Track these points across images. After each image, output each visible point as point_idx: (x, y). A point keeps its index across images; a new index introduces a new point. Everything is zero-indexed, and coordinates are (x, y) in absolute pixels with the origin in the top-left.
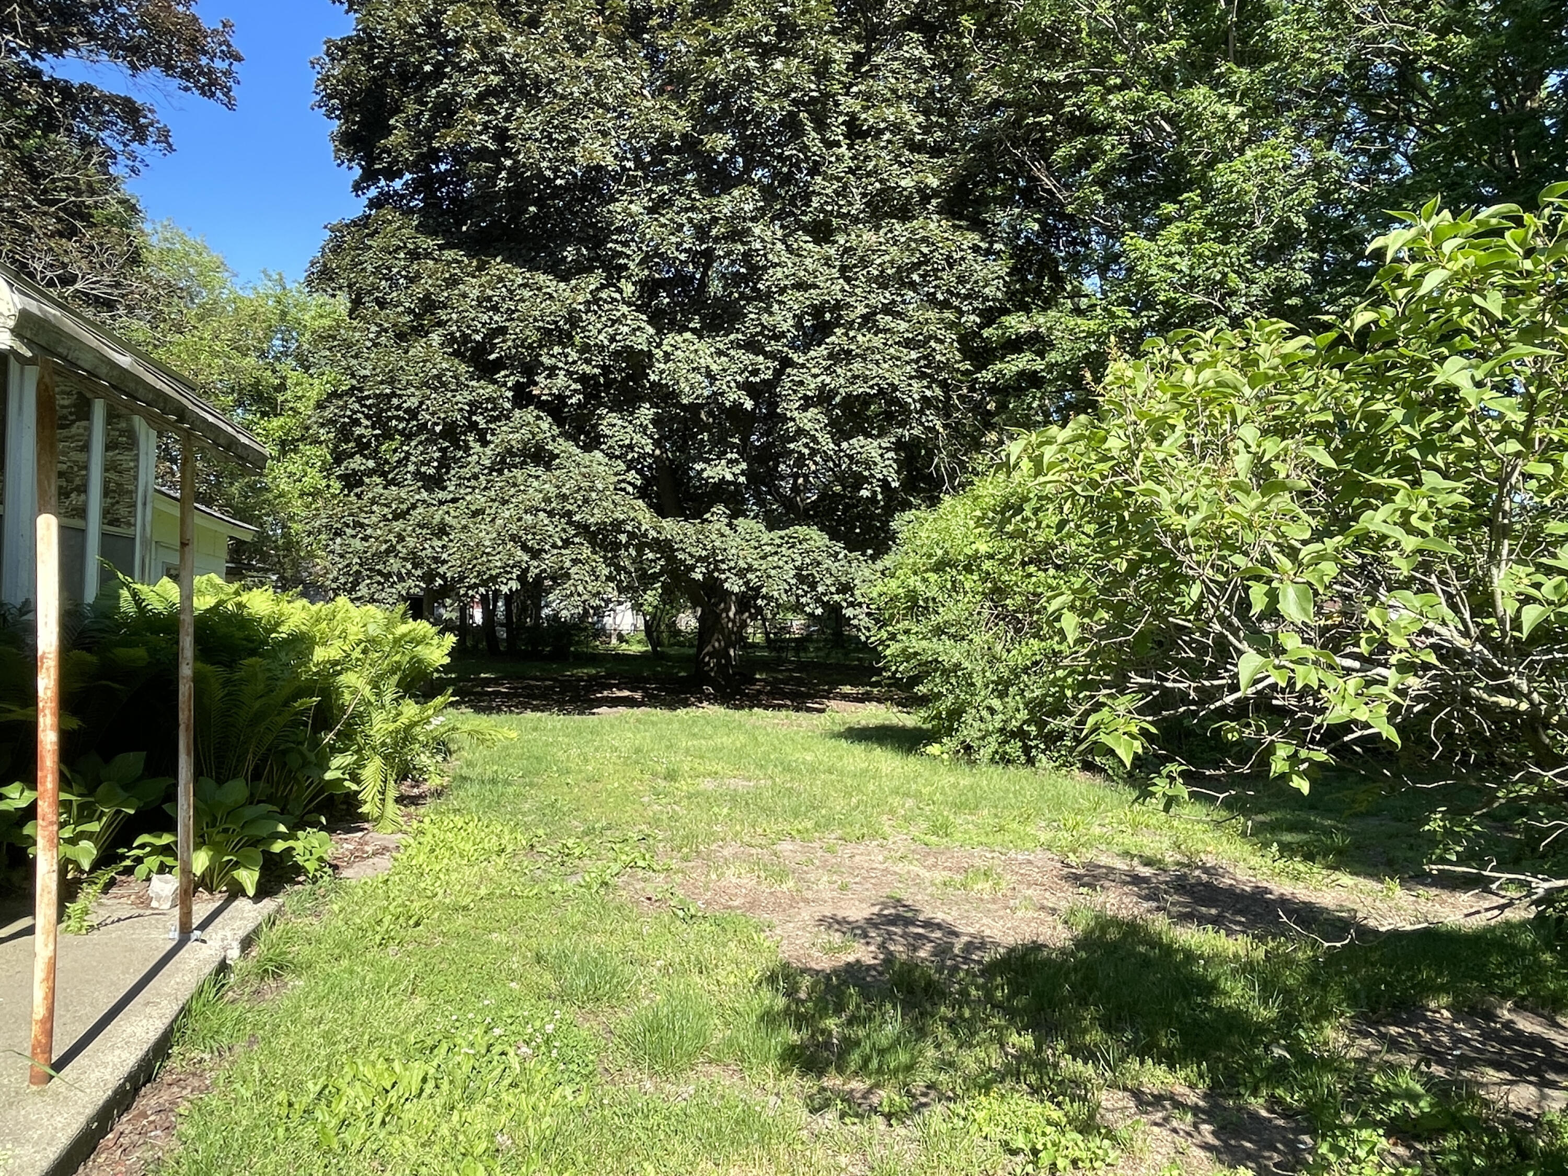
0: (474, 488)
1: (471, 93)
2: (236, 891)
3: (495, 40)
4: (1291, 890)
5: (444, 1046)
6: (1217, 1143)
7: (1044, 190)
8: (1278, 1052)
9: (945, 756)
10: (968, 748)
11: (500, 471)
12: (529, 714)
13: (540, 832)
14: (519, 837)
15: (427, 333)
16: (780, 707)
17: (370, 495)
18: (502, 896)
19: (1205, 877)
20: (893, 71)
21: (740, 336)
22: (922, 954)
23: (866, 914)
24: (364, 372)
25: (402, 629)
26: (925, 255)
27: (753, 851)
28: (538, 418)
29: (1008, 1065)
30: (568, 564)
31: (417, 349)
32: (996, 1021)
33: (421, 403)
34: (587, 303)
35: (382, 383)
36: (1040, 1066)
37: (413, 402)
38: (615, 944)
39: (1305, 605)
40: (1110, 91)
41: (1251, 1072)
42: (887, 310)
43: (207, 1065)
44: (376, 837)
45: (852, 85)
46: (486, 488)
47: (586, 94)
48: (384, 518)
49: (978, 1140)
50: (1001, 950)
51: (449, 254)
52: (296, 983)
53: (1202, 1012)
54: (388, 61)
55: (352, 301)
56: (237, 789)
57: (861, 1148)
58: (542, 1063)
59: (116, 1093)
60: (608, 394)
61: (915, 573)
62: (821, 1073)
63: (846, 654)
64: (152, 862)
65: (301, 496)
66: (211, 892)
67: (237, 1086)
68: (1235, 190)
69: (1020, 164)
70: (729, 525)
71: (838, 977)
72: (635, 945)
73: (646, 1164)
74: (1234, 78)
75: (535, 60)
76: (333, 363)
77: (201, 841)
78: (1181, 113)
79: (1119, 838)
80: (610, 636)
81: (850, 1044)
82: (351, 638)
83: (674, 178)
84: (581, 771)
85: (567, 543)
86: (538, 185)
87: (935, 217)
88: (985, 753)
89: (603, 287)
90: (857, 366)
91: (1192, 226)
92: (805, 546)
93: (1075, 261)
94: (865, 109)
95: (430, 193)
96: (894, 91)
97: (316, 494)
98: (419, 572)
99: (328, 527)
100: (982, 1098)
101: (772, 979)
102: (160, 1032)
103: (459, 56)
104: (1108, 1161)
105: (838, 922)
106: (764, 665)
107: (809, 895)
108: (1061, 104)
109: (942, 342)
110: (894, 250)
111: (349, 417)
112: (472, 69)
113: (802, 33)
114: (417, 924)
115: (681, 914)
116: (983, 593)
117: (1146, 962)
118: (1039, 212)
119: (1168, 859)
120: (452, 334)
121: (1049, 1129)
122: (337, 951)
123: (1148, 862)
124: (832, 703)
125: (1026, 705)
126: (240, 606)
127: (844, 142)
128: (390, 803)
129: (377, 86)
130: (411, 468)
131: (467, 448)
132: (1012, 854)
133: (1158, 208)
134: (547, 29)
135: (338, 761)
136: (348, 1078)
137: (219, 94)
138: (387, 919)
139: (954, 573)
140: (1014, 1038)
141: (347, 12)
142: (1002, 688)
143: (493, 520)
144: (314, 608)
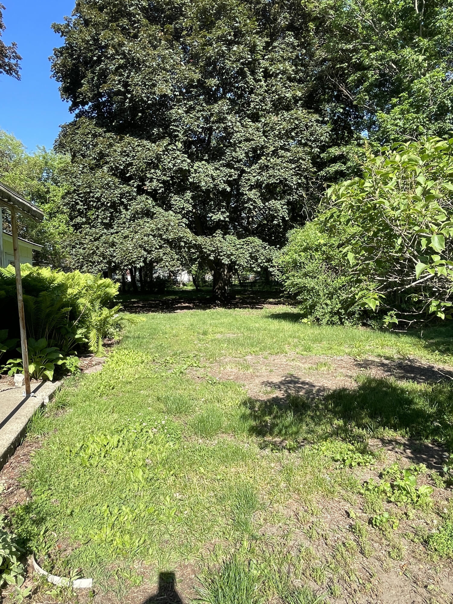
0: (124, 227)
1: (113, 68)
2: (46, 379)
3: (121, 45)
4: (442, 366)
5: (125, 430)
6: (412, 456)
7: (344, 95)
8: (436, 424)
9: (309, 323)
10: (318, 320)
11: (134, 221)
12: (151, 314)
13: (157, 355)
14: (149, 357)
15: (102, 167)
16: (245, 308)
17: (85, 232)
18: (143, 378)
19: (409, 363)
20: (282, 49)
21: (224, 162)
22: (301, 393)
23: (280, 380)
24: (78, 184)
25: (100, 282)
26: (297, 125)
27: (236, 359)
28: (147, 199)
29: (334, 431)
30: (161, 255)
31: (99, 173)
32: (329, 416)
33: (102, 195)
34: (163, 151)
35: (86, 187)
36: (346, 431)
37: (98, 195)
38: (186, 393)
39: (442, 243)
40: (371, 51)
41: (425, 431)
42: (282, 148)
43: (40, 439)
44: (96, 359)
45: (265, 55)
46: (128, 227)
47: (159, 65)
48: (91, 240)
49: (322, 456)
50: (331, 391)
51: (108, 135)
52: (70, 411)
53: (407, 410)
54: (79, 56)
55: (72, 156)
56: (43, 342)
57: (279, 460)
58: (161, 435)
59: (8, 449)
60: (173, 188)
61: (296, 253)
62: (264, 436)
63: (270, 287)
64: (14, 369)
65: (59, 234)
66: (36, 379)
67: (51, 446)
68: (422, 91)
69: (335, 85)
70: (223, 237)
71: (270, 402)
72: (194, 393)
73: (200, 468)
74: (421, 44)
75: (137, 52)
76: (67, 181)
77: (31, 362)
78: (400, 60)
79: (376, 350)
80: (180, 284)
81: (274, 425)
82: (81, 285)
83: (195, 98)
84: (171, 333)
85: (161, 247)
86: (141, 104)
87: (301, 109)
88: (324, 321)
89: (169, 144)
90: (271, 172)
91: (404, 107)
92: (253, 244)
93: (357, 124)
94: (271, 65)
95: (100, 110)
96: (282, 57)
97: (64, 233)
98: (105, 261)
99: (69, 245)
100: (324, 442)
101: (245, 403)
102: (22, 428)
103: (107, 52)
104: (371, 463)
105: (269, 383)
106: (239, 292)
107: (258, 374)
108: (351, 59)
109: (304, 160)
110: (284, 123)
111: (74, 202)
112: (112, 58)
113: (244, 34)
114: (113, 388)
115: (210, 382)
116: (323, 259)
117: (386, 393)
118: (343, 104)
119: (395, 357)
120: (111, 167)
121: (349, 452)
122: (84, 399)
123: (387, 358)
124: (266, 306)
125: (340, 302)
126: (38, 274)
127: (263, 80)
128: (100, 346)
129: (75, 67)
130: (100, 221)
131: (120, 212)
132: (335, 357)
133: (391, 100)
134: (141, 39)
135: (79, 331)
136: (91, 442)
137: (14, 73)
138: (102, 387)
139: (311, 252)
140: (336, 422)
141: (61, 36)
142: (330, 296)
143: (132, 240)
144: (66, 275)
